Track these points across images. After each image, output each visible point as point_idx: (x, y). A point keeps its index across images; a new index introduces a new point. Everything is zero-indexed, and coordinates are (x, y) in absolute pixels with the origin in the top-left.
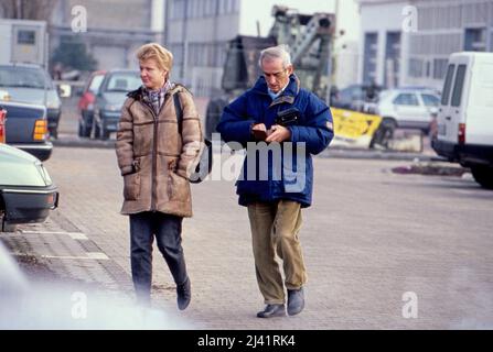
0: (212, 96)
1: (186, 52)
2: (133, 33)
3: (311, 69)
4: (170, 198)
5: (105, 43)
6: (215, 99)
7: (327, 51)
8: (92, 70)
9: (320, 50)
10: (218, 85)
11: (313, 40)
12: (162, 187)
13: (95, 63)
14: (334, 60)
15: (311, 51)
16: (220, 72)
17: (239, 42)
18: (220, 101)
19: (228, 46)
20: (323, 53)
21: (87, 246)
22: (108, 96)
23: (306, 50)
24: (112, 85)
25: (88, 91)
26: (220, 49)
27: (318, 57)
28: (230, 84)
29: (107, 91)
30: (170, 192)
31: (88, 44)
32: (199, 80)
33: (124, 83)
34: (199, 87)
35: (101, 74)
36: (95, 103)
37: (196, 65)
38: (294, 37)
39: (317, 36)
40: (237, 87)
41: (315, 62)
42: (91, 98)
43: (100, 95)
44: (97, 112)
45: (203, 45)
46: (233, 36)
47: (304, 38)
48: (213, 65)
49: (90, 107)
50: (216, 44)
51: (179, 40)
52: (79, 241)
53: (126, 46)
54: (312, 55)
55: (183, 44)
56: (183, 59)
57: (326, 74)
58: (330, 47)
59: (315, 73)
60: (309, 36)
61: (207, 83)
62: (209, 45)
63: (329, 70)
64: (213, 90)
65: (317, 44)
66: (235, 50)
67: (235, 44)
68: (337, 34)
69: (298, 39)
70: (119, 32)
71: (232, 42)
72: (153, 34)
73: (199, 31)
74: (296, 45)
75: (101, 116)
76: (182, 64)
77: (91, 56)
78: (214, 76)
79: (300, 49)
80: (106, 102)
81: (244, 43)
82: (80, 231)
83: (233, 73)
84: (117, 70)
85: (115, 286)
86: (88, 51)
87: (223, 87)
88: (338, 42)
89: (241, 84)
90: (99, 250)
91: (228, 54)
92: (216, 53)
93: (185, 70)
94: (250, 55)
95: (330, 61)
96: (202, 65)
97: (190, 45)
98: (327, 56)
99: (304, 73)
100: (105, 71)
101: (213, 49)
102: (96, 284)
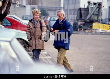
0: (74, 21)
1: (68, 12)
2: (56, 8)
3: (97, 15)
4: (39, 45)
5: (50, 10)
6: (75, 22)
7: (100, 11)
8: (48, 16)
9: (98, 11)
10: (75, 19)
11: (97, 8)
12: (37, 43)
13: (48, 14)
14: (102, 13)
15: (96, 11)
16: (76, 16)
17: (80, 9)
18: (76, 22)
19: (78, 10)
20: (99, 11)
21: (47, 55)
22: (51, 22)
23: (95, 11)
24: (52, 19)
25: (47, 21)
26: (76, 11)
27: (98, 12)
28: (78, 19)
29: (51, 20)
30: (39, 44)
31: (47, 10)
32: (71, 18)
33: (55, 19)
34: (71, 19)
35: (49, 17)
36: (48, 23)
37: (71, 14)
38: (92, 8)
39: (98, 7)
40: (80, 19)
41: (97, 13)
42: (47, 22)
43: (49, 22)
44: (49, 25)
45: (72, 10)
46: (79, 8)
47: (95, 8)
48: (75, 14)
49: (47, 24)
50: (75, 10)
51: (67, 9)
52: (45, 54)
53: (55, 11)
54: (97, 12)
55: (68, 10)
56: (68, 13)
57: (100, 16)
58: (101, 10)
59: (97, 16)
60: (96, 8)
61: (73, 18)
62: (74, 10)
63: (101, 15)
64: (74, 20)
65: (98, 9)
66: (79, 11)
67: (79, 10)
68: (103, 7)
69: (93, 8)
70: (53, 7)
71: (79, 9)
72: (61, 8)
73: (71, 7)
74: (93, 9)
75: (50, 26)
76: (67, 14)
77: (47, 13)
78: (75, 17)
79: (94, 10)
80: (51, 23)
81: (81, 9)
82: (45, 52)
83: (79, 16)
84: (53, 16)
85: (53, 64)
86: (47, 12)
87: (76, 19)
88: (103, 9)
89: (81, 19)
90: (50, 56)
91: (78, 12)
92: (75, 12)
93: (68, 16)
94: (83, 12)
95: (101, 13)
96: (72, 14)
97: (69, 10)
98: (100, 12)
99: (95, 16)
100: (50, 16)
101: (74, 11)
102: (49, 64)
